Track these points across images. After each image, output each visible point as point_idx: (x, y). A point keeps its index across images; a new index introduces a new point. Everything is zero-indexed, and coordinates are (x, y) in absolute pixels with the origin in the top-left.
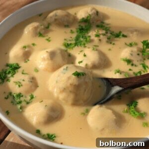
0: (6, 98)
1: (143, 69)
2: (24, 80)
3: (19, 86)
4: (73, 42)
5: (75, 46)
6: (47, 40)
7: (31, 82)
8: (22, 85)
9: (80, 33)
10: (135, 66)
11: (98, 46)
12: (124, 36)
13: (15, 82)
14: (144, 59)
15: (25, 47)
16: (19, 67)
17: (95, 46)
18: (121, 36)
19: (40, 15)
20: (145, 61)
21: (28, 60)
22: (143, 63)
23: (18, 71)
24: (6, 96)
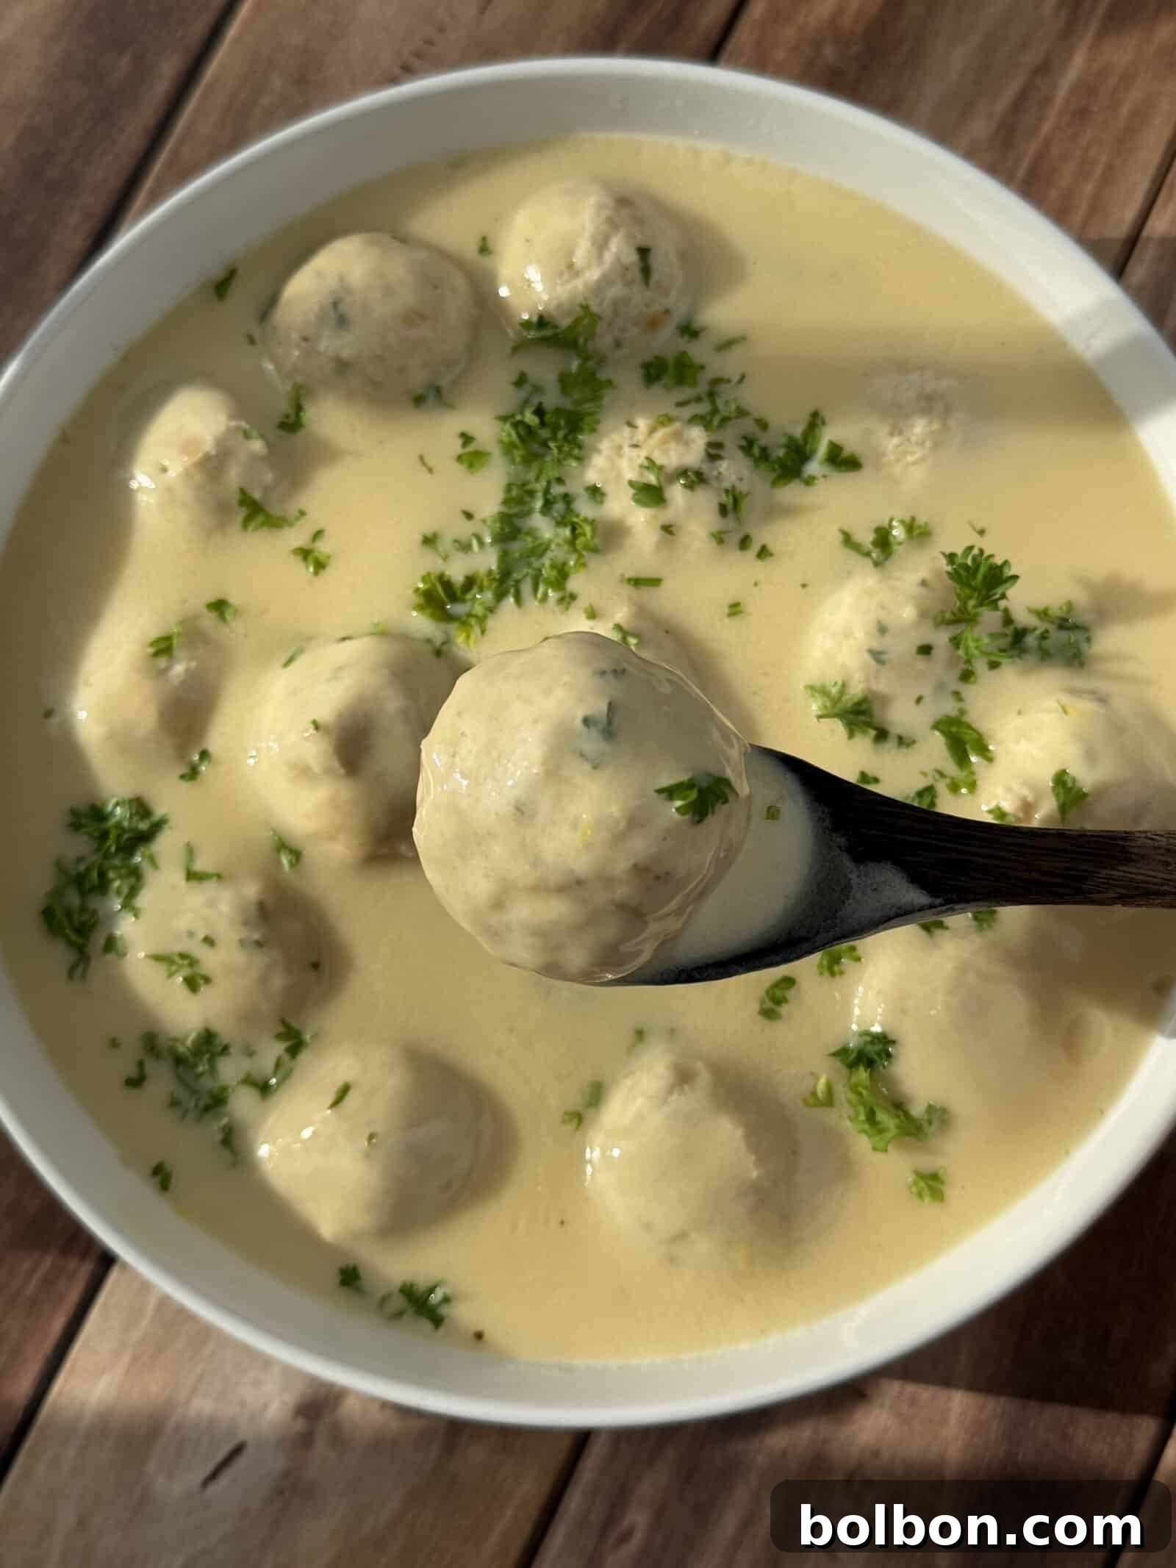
0: (136, 1082)
1: (951, 767)
2: (209, 941)
3: (192, 984)
4: (486, 561)
5: (500, 596)
6: (305, 554)
7: (259, 944)
8: (207, 980)
9: (529, 459)
10: (902, 742)
11: (655, 582)
12: (842, 461)
13: (158, 958)
14: (967, 676)
15: (163, 648)
16: (157, 827)
17: (637, 582)
18: (814, 467)
19: (222, 287)
20: (969, 691)
21: (204, 755)
22: (949, 708)
23: (152, 861)
24: (132, 1071)
